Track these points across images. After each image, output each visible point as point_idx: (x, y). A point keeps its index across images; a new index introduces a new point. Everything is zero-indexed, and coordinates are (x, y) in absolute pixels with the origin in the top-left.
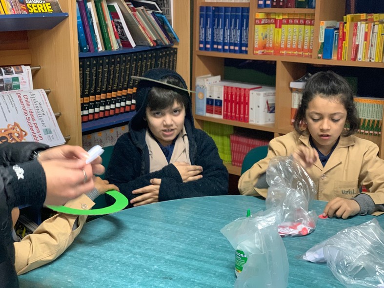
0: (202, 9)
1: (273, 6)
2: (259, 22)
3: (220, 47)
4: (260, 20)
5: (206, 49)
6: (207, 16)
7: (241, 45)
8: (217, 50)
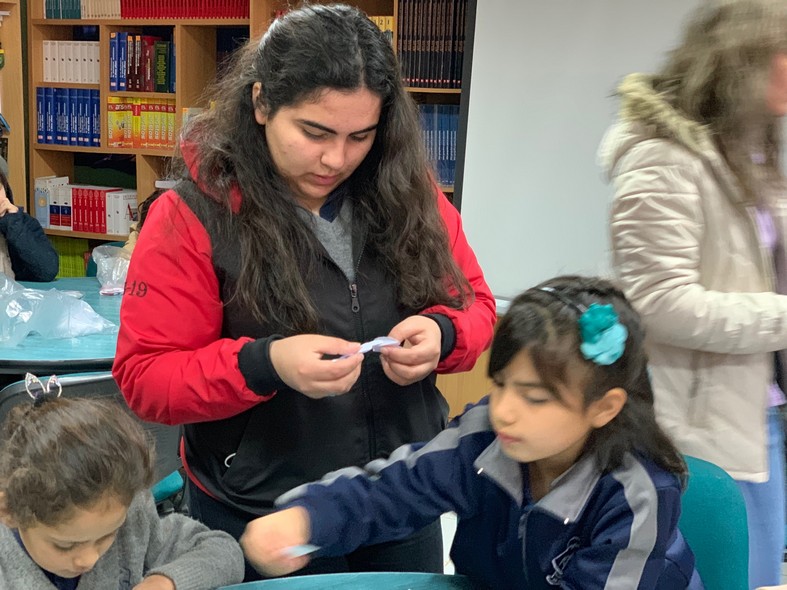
0: (39, 90)
1: (128, 90)
2: (113, 108)
3: (65, 139)
4: (114, 105)
5: (47, 141)
6: (47, 100)
7: (92, 136)
8: (62, 142)
